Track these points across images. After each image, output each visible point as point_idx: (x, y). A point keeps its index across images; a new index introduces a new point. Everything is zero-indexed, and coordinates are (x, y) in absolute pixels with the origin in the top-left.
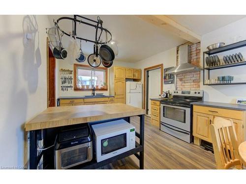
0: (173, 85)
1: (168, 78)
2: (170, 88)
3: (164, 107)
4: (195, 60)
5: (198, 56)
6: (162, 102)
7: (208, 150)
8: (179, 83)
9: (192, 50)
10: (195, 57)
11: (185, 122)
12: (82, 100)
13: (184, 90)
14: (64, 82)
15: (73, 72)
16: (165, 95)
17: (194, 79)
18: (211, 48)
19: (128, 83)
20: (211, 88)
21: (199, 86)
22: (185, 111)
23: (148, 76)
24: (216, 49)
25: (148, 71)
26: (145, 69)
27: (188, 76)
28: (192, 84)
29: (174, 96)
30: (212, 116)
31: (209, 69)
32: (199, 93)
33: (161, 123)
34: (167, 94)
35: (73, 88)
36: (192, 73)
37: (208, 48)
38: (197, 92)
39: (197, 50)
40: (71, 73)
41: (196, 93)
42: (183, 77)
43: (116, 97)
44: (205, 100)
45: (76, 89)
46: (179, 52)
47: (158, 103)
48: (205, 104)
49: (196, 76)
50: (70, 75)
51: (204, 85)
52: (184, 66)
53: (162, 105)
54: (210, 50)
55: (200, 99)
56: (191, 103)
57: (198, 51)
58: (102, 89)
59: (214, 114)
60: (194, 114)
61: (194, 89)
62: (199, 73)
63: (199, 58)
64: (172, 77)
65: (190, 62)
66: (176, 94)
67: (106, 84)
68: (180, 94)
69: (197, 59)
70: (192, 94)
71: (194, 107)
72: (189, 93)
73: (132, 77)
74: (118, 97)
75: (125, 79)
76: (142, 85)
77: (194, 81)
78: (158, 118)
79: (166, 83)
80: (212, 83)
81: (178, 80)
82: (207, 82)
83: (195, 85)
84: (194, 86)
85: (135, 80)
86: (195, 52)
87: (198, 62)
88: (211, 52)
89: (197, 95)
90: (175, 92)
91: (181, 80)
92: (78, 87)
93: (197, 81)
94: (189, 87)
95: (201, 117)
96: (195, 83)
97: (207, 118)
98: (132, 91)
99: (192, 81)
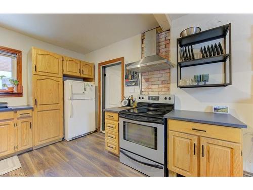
0: (137, 88)
1: (131, 76)
2: (133, 92)
3: (124, 122)
4: (164, 54)
5: (167, 49)
6: (122, 114)
8: (145, 85)
9: (161, 40)
10: (164, 50)
11: (156, 148)
13: (151, 94)
16: (127, 101)
17: (163, 79)
19: (68, 83)
21: (169, 90)
22: (156, 129)
23: (105, 75)
25: (104, 67)
26: (100, 64)
27: (155, 76)
28: (161, 86)
29: (139, 104)
30: (197, 137)
31: (180, 66)
32: (170, 99)
33: (121, 150)
34: (129, 101)
36: (161, 72)
38: (168, 97)
39: (166, 40)
41: (166, 99)
42: (149, 77)
46: (144, 42)
47: (116, 116)
49: (164, 76)
51: (178, 87)
52: (150, 59)
53: (122, 120)
56: (165, 117)
57: (167, 42)
58: (10, 94)
59: (199, 133)
60: (170, 133)
61: (163, 93)
62: (168, 71)
63: (169, 51)
64: (136, 76)
65: (158, 54)
66: (141, 101)
67: (18, 81)
68: (146, 100)
69: (166, 52)
70: (161, 101)
71: (170, 122)
72: (157, 98)
74: (45, 107)
75: (62, 76)
76: (96, 87)
77: (163, 82)
78: (116, 140)
79: (129, 84)
81: (143, 80)
83: (165, 87)
84: (163, 89)
86: (164, 43)
87: (167, 57)
89: (168, 102)
90: (140, 98)
91: (147, 80)
93: (167, 83)
94: (157, 90)
95: (180, 139)
96: (164, 85)
97: (188, 141)
98: (75, 97)
99: (160, 82)
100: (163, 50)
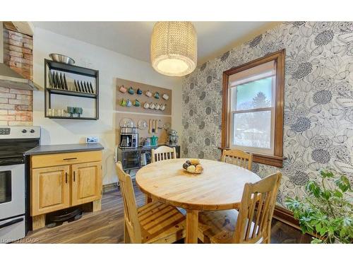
5: (26, 61)
9: (12, 42)
10: (19, 60)
17: (17, 102)
18: (57, 58)
21: (30, 119)
28: (14, 112)
30: (69, 167)
31: (50, 93)
32: (32, 131)
36: (15, 91)
37: (52, 55)
38: (29, 129)
39: (24, 47)
41: (24, 131)
49: (21, 98)
51: (46, 116)
54: (55, 61)
55: (35, 142)
57: (28, 51)
60: (34, 172)
61: (17, 123)
62: (28, 93)
63: (30, 66)
77: (17, 108)
83: (21, 115)
84: (19, 118)
87: (27, 72)
88: (54, 65)
89: (28, 136)
93: (26, 109)
95: (49, 174)
96: (20, 112)
99: (12, 107)
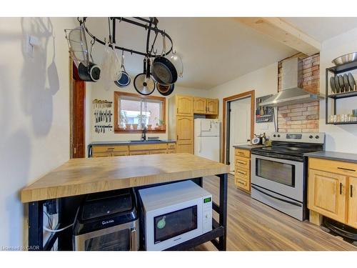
0: (271, 125)
1: (263, 112)
2: (266, 130)
3: (257, 160)
4: (310, 83)
5: (315, 77)
6: (253, 151)
7: (336, 234)
8: (282, 121)
9: (305, 67)
10: (310, 78)
11: (293, 185)
12: (127, 147)
13: (291, 131)
14: (99, 120)
15: (113, 105)
16: (259, 139)
17: (308, 113)
18: (340, 61)
19: (198, 121)
20: (340, 129)
21: (317, 126)
22: (293, 167)
23: (230, 110)
24: (350, 62)
25: (229, 102)
26: (225, 100)
27: (297, 110)
28: (305, 122)
29: (274, 143)
30: (345, 177)
31: (335, 98)
32: (317, 137)
33: (253, 186)
34: (261, 139)
35: (113, 129)
36: (306, 105)
37: (334, 61)
38: (314, 136)
39: (313, 66)
40: (110, 106)
41: (311, 137)
42: (288, 111)
43: (179, 142)
44: (327, 148)
45: (118, 130)
46: (282, 70)
47: (247, 153)
48: (327, 155)
49: (311, 110)
50: (109, 109)
51: (327, 123)
52: (290, 92)
53: (254, 157)
54: (338, 65)
55: (318, 147)
56: (305, 154)
57: (315, 68)
58: (158, 131)
59: (349, 173)
60: (310, 172)
61: (307, 130)
62: (316, 104)
63: (318, 79)
64: (270, 111)
65: (301, 86)
66: (276, 139)
67: (163, 122)
68: (283, 138)
69: (313, 80)
70: (305, 139)
71: (310, 160)
72: (299, 137)
73: (205, 112)
75: (192, 115)
76: (220, 123)
77: (308, 117)
78: (248, 177)
79: (260, 120)
80: (342, 121)
81: (280, 116)
82: (332, 119)
83: (311, 123)
84: (309, 126)
85: (208, 116)
86: (310, 70)
87: (315, 86)
88: (340, 69)
89: (314, 141)
90: (275, 136)
91: (285, 116)
92: (120, 127)
93: (313, 118)
94: (299, 127)
95: (323, 178)
96: (310, 121)
97: (334, 180)
98: (203, 134)
99: (304, 117)
100: (308, 79)
